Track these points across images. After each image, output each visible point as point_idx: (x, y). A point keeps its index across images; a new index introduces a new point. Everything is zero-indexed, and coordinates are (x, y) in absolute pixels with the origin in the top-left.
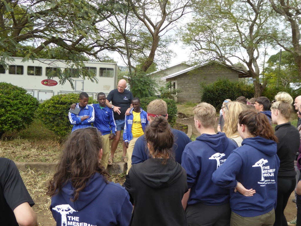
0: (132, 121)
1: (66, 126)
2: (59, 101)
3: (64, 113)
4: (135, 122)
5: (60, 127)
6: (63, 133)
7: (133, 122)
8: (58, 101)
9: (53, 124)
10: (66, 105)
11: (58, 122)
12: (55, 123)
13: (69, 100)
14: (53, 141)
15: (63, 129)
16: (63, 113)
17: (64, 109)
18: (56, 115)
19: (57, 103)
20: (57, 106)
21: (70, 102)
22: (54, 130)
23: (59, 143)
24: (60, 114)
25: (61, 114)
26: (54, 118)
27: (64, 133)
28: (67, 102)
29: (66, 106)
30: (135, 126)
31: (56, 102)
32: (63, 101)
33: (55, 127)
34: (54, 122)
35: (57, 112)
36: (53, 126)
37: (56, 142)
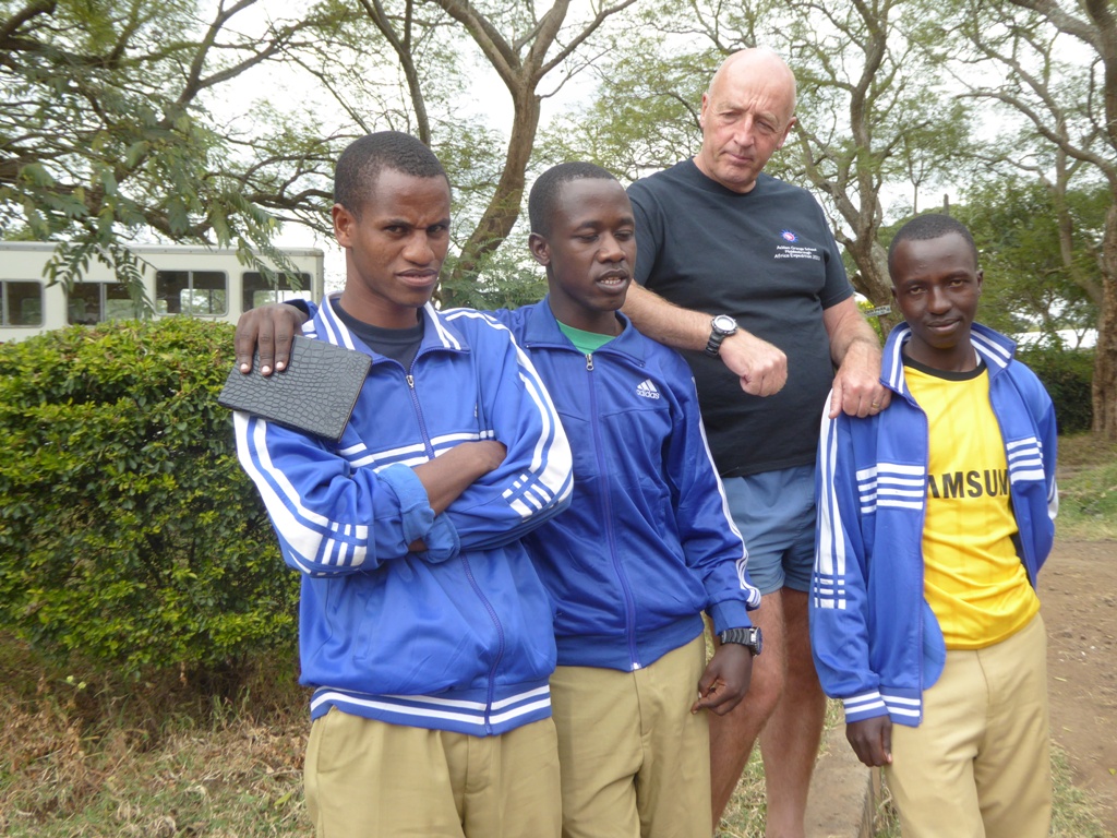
0: (920, 470)
1: (126, 577)
2: (57, 375)
3: (109, 469)
4: (955, 484)
5: (76, 587)
6: (105, 638)
7: (930, 479)
8: (54, 372)
9: (18, 566)
10: (125, 403)
11: (63, 546)
12: (36, 559)
13: (149, 363)
14: (23, 708)
15: (103, 603)
16: (99, 475)
17: (109, 438)
18: (40, 490)
19: (47, 392)
20: (45, 412)
21: (160, 375)
22: (32, 620)
23: (78, 722)
24: (73, 480)
25: (81, 480)
26: (22, 520)
27: (120, 637)
28: (127, 381)
29: (128, 414)
30: (960, 530)
31: (35, 379)
32: (93, 370)
33: (35, 596)
34: (22, 553)
35: (50, 462)
36: (17, 585)
37: (54, 719)
